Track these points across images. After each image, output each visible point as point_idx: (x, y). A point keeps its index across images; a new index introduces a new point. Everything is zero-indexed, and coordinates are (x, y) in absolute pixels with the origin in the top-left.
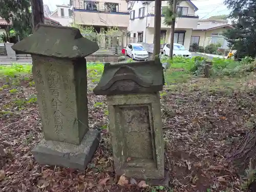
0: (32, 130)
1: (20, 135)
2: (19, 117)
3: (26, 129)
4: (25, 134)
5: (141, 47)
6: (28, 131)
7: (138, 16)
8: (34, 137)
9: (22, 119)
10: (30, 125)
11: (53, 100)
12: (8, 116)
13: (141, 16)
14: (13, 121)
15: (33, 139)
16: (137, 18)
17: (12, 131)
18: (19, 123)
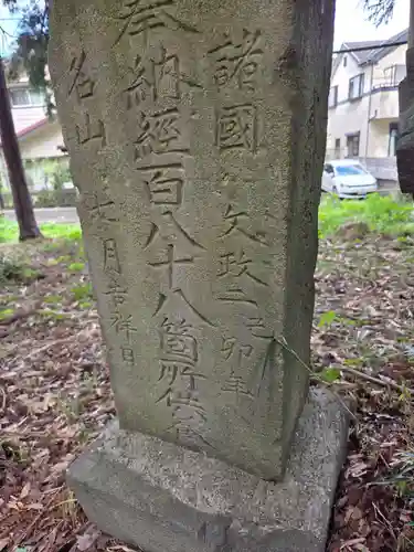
0: (99, 365)
1: (67, 378)
2: (75, 326)
3: (86, 362)
4: (78, 376)
5: (356, 169)
6: (88, 368)
7: (347, 97)
8: (99, 391)
9: (81, 332)
10: (97, 350)
11: (155, 228)
12: (51, 323)
13: (355, 95)
14: (59, 336)
15: (98, 398)
16: (343, 102)
17: (49, 363)
18: (72, 343)
